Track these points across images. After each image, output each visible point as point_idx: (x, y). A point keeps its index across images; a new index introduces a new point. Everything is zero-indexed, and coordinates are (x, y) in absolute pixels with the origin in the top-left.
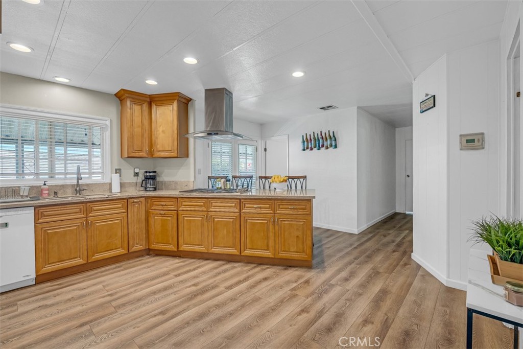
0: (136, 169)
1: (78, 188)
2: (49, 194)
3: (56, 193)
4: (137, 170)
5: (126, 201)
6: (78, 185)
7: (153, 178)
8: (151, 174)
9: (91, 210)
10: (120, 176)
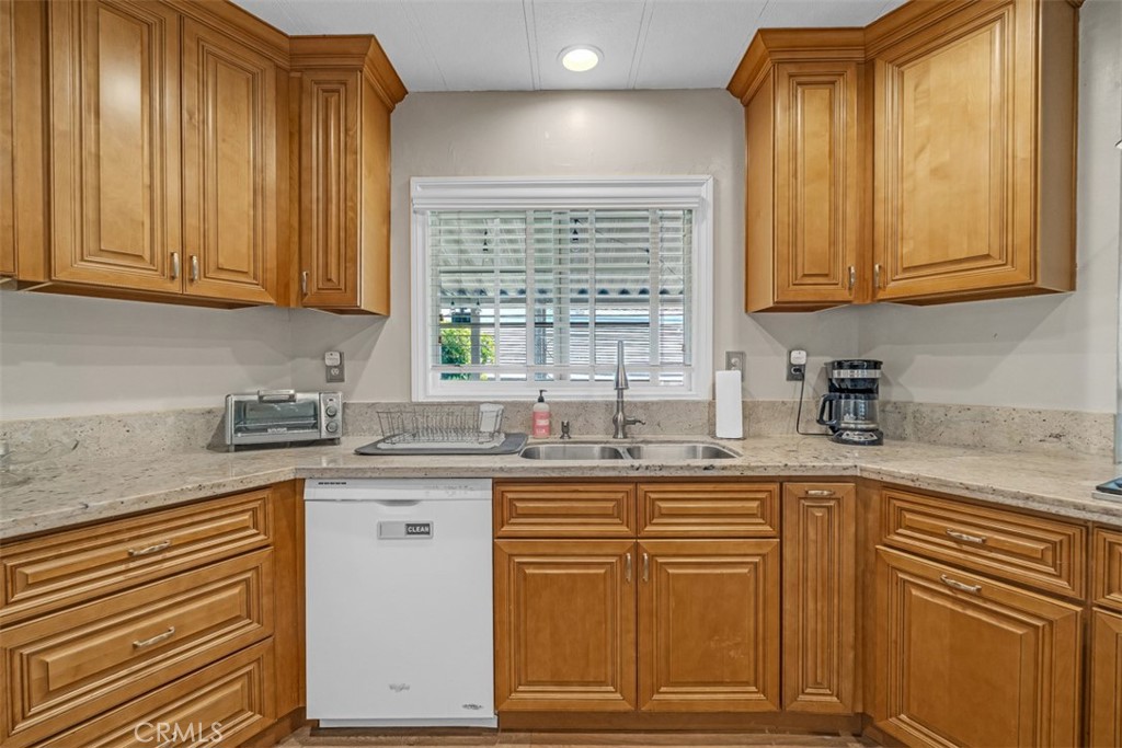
0: (794, 354)
1: (620, 416)
2: (550, 429)
3: (566, 429)
4: (799, 357)
5: (775, 487)
6: (620, 405)
7: (868, 390)
8: (858, 374)
9: (654, 514)
10: (743, 378)
